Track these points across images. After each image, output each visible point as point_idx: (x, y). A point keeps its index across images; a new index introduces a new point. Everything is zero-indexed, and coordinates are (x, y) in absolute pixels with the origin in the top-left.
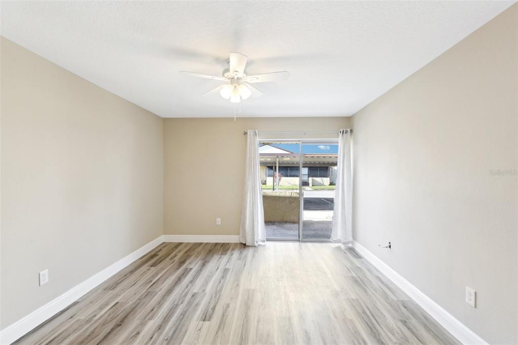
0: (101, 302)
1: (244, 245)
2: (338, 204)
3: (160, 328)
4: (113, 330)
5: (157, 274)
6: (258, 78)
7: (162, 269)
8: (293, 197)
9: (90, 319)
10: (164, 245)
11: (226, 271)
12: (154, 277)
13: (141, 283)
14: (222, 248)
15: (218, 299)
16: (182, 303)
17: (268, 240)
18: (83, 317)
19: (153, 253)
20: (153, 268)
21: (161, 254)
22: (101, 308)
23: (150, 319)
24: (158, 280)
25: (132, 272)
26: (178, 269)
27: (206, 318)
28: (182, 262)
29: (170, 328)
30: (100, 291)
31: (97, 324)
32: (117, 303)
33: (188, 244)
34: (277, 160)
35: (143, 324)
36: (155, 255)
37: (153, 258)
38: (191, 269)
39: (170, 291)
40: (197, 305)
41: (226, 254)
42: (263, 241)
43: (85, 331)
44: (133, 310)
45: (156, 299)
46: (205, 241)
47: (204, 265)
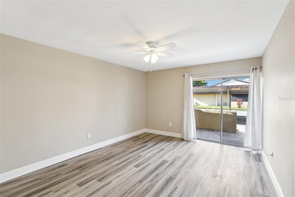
0: (107, 150)
1: (183, 140)
2: (249, 121)
3: (118, 164)
4: (104, 160)
5: (133, 144)
6: (161, 49)
7: (136, 143)
8: (228, 115)
9: (101, 155)
10: (145, 133)
11: (163, 149)
12: (130, 145)
13: (125, 146)
14: (169, 139)
15: (148, 160)
16: (133, 158)
17: (198, 139)
18: (99, 153)
19: (137, 136)
20: (133, 142)
21: (140, 137)
22: (106, 152)
23: (117, 160)
24: (131, 147)
25: (124, 142)
26: (142, 144)
27: (136, 166)
28: (146, 142)
29: (121, 166)
30: (110, 146)
31: (101, 157)
32: (112, 152)
33: (155, 134)
34: (228, 90)
35: (114, 161)
36: (138, 137)
37: (136, 139)
38: (148, 145)
39: (132, 152)
40: (138, 160)
41: (169, 142)
42: (195, 139)
43: (97, 158)
44: (114, 156)
45: (126, 154)
46: (164, 135)
47: (154, 145)
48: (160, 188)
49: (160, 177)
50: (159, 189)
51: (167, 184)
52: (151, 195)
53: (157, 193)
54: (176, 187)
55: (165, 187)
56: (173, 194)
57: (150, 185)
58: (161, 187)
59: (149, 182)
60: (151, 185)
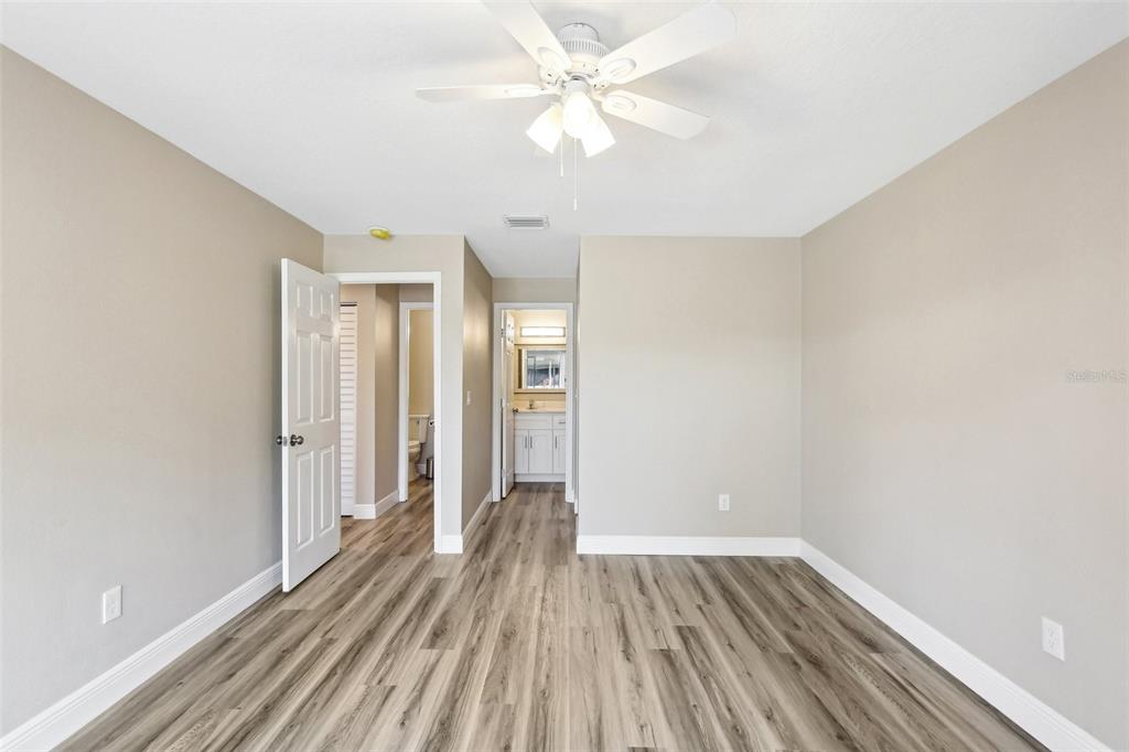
48: (461, 700)
49: (487, 741)
50: (462, 696)
51: (442, 724)
52: (477, 674)
53: (464, 684)
54: (403, 724)
55: (447, 709)
56: (412, 697)
57: (503, 699)
58: (459, 705)
59: (516, 706)
60: (500, 700)
